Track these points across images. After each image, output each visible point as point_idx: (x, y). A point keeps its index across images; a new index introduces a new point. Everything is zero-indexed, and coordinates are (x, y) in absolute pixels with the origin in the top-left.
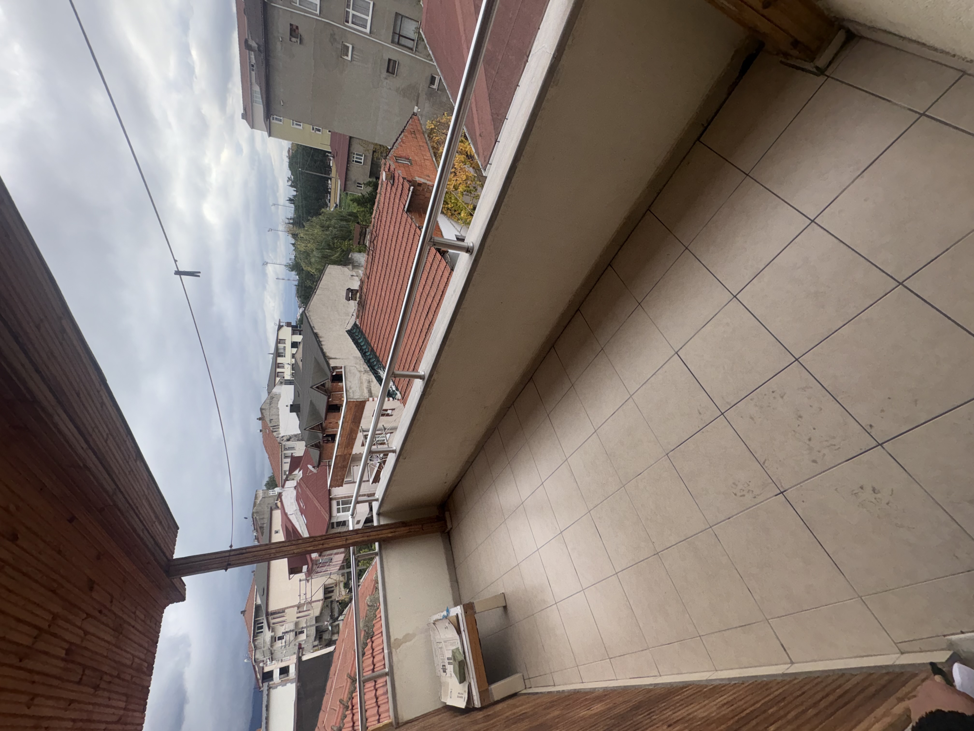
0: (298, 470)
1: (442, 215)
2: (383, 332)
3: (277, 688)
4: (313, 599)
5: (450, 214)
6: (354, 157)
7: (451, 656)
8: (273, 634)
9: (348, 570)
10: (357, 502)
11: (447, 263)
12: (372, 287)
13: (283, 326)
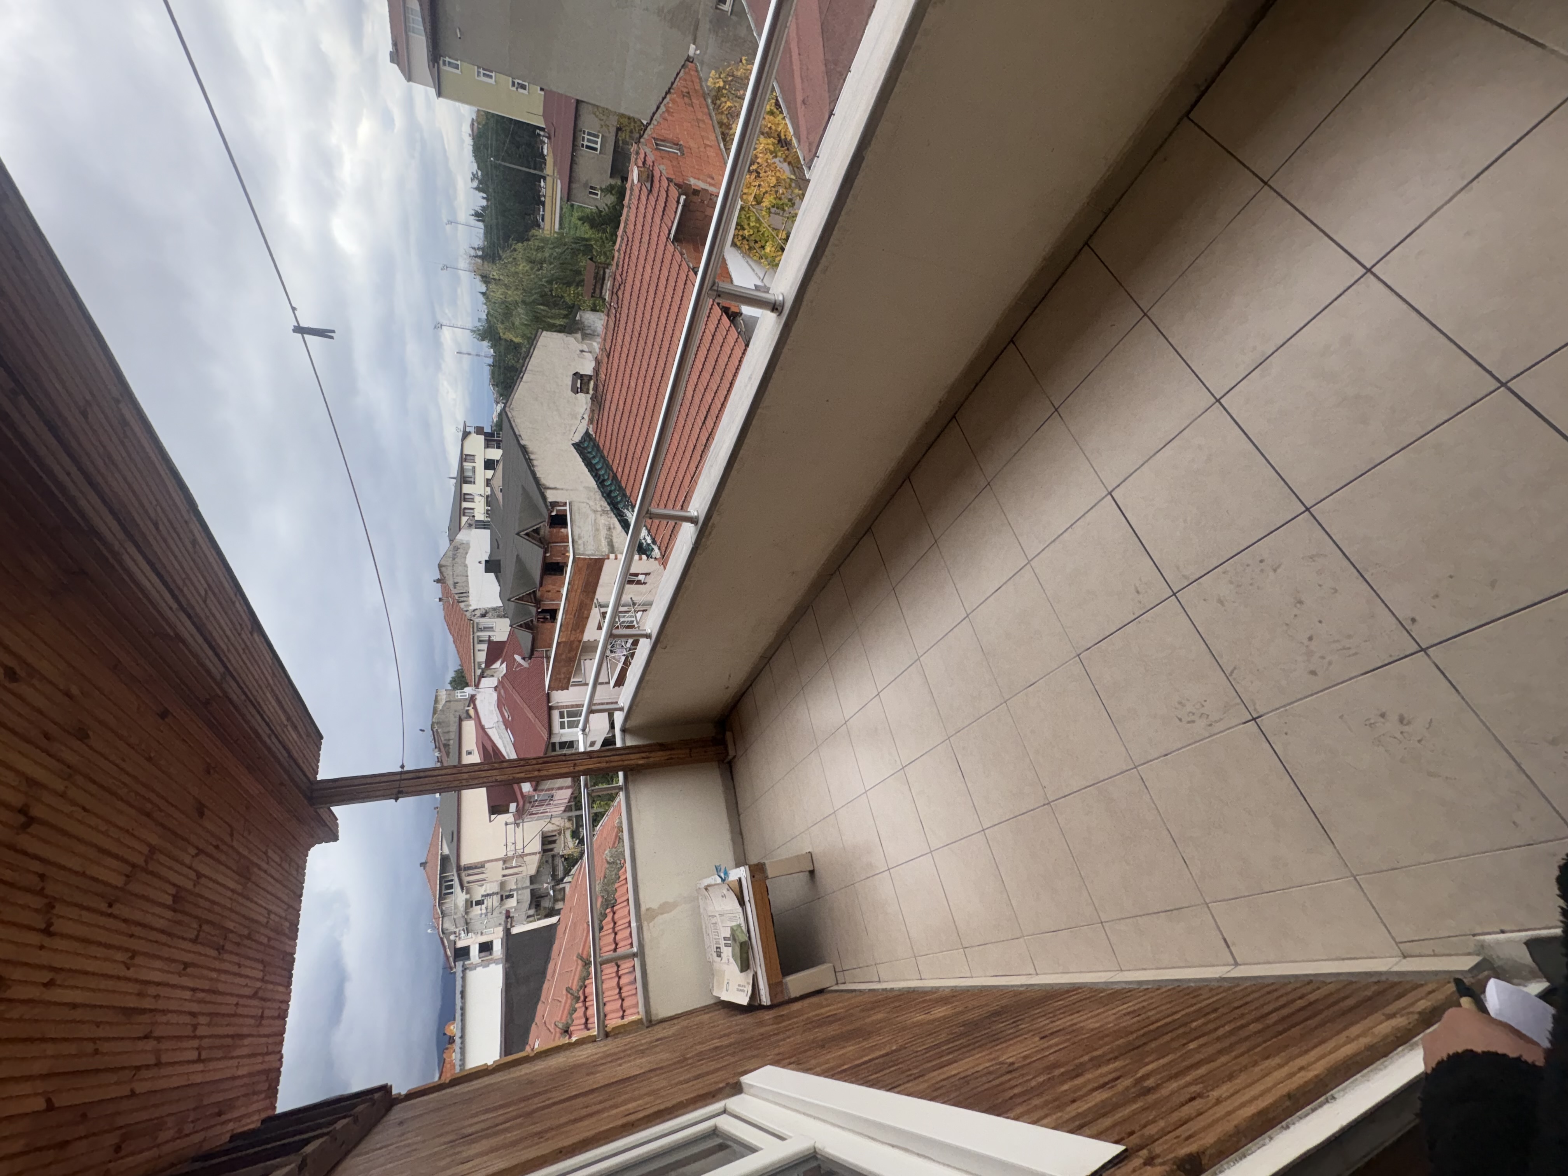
0: (499, 662)
1: (733, 250)
2: (632, 448)
3: (475, 969)
4: (527, 851)
5: (747, 247)
6: (583, 138)
7: (728, 936)
8: (468, 896)
9: (578, 813)
10: (591, 711)
11: (739, 333)
12: (614, 370)
13: (470, 433)
